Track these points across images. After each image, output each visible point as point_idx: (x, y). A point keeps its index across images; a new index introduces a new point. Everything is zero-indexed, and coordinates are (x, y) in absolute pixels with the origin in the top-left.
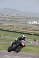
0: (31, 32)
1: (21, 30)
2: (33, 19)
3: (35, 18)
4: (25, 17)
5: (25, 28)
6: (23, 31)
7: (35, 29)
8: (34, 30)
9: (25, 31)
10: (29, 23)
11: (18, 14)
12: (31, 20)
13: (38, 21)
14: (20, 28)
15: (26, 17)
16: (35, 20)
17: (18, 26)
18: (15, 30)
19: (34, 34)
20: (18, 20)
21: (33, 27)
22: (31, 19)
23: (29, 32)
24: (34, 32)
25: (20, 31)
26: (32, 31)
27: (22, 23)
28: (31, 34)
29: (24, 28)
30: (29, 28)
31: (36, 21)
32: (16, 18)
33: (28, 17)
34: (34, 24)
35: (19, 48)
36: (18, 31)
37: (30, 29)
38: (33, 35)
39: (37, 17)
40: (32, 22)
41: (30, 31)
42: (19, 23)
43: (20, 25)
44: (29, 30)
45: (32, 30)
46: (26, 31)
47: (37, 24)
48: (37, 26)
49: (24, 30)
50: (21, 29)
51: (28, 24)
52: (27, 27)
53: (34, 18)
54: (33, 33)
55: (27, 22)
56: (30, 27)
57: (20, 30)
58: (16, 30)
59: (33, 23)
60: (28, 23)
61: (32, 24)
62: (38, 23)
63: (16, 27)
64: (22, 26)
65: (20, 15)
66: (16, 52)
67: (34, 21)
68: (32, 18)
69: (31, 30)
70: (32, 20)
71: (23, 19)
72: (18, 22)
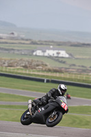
0: (44, 76)
1: (20, 71)
2: (46, 44)
3: (53, 42)
4: (27, 40)
5: (28, 65)
6: (24, 72)
7: (51, 68)
8: (49, 71)
9: (27, 72)
10: (38, 54)
11: (13, 34)
12: (42, 46)
13: (59, 50)
14: (17, 66)
15: (30, 40)
16: (51, 47)
17: (12, 61)
18: (4, 70)
19: (50, 79)
20: (11, 48)
21: (47, 64)
22: (41, 44)
23: (38, 75)
24: (50, 74)
25: (16, 73)
26: (45, 74)
27: (22, 54)
28: (43, 81)
29: (25, 67)
30: (38, 65)
31: (54, 49)
32: (6, 43)
33: (36, 39)
34: (50, 57)
35: (54, 116)
36: (13, 73)
37: (40, 67)
38: (48, 81)
39: (55, 40)
40: (44, 51)
41: (41, 73)
42: (14, 53)
43: (18, 58)
44: (39, 71)
45: (45, 71)
46: (32, 73)
47: (56, 55)
48: (58, 60)
49: (26, 70)
50: (18, 69)
51: (36, 55)
52: (34, 63)
53: (49, 42)
54: (47, 76)
55: (33, 51)
56: (40, 63)
57: (16, 71)
58: (8, 70)
59: (46, 54)
60: (34, 54)
61: (44, 56)
62: (58, 53)
63: (6, 65)
64: (21, 60)
65: (16, 35)
66: (48, 126)
67: (50, 49)
68: (46, 41)
69: (43, 71)
70: (45, 46)
71: (24, 44)
72: (12, 51)
